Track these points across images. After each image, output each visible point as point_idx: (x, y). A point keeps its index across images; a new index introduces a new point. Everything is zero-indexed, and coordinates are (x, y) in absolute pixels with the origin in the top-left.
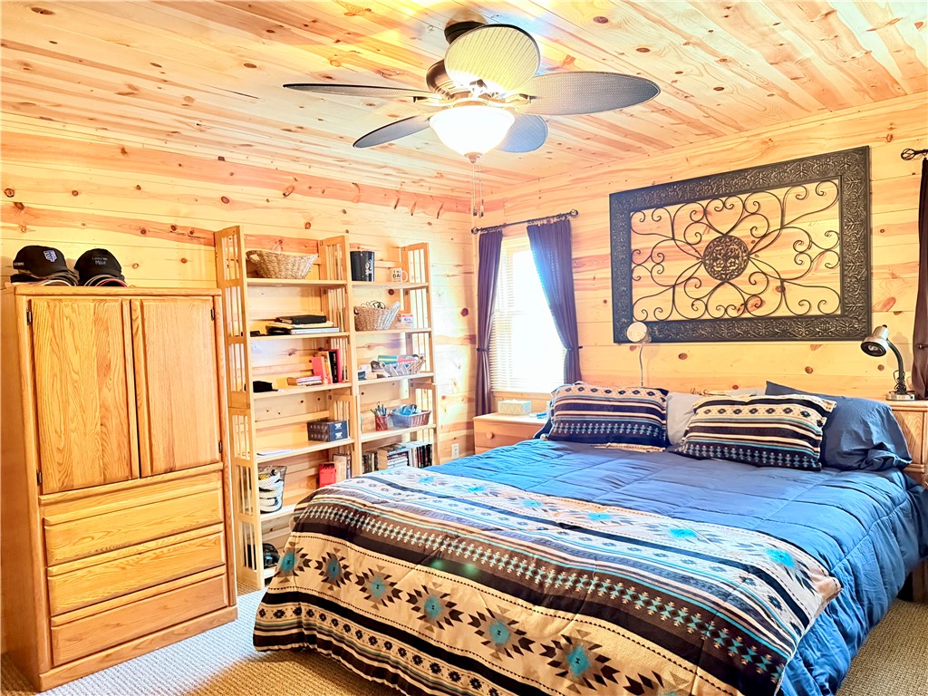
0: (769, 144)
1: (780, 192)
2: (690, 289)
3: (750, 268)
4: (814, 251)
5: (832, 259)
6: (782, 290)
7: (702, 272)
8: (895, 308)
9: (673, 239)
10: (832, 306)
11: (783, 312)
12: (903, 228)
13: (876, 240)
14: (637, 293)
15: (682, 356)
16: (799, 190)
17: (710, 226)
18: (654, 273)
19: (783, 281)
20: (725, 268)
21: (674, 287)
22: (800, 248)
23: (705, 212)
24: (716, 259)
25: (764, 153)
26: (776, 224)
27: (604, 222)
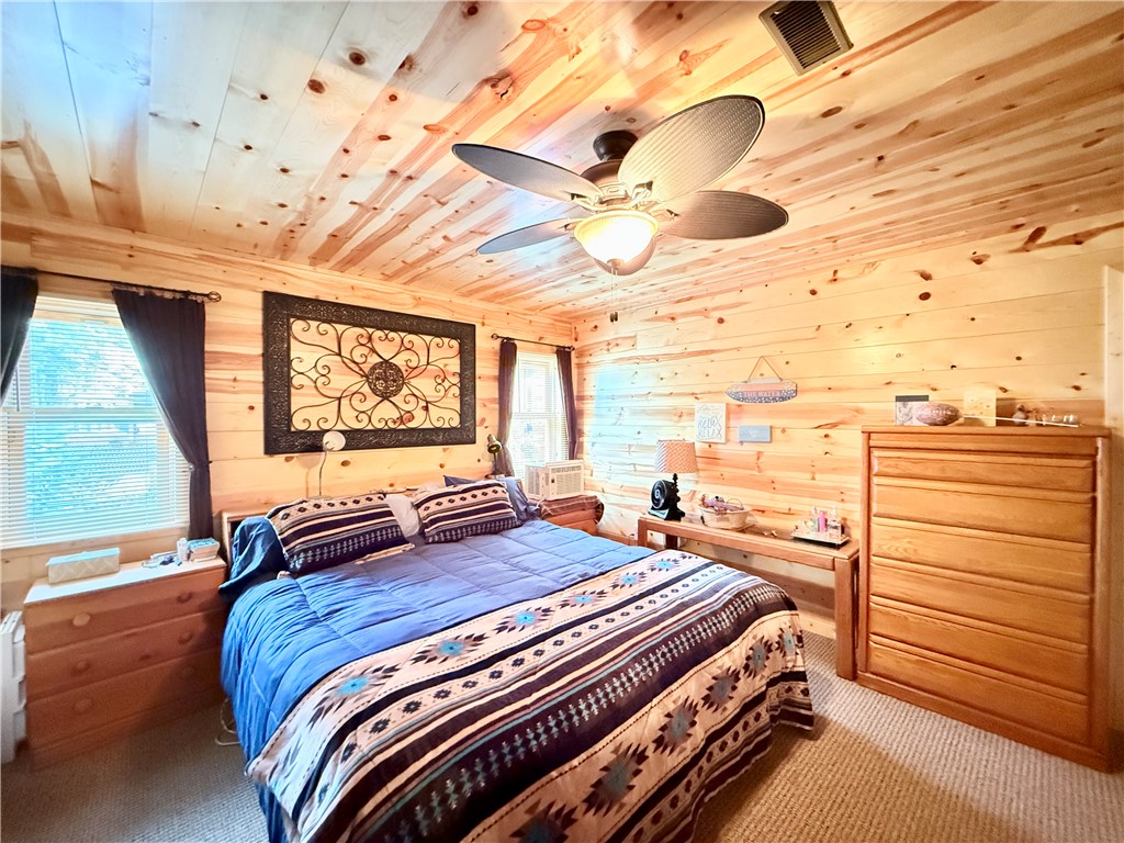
0: (418, 301)
1: (428, 338)
2: (355, 402)
3: (405, 391)
4: (446, 384)
5: (456, 390)
6: (426, 409)
7: (366, 389)
8: (485, 425)
9: (339, 354)
10: (456, 423)
11: (427, 425)
12: (489, 378)
13: (477, 381)
14: (297, 401)
15: (345, 464)
16: (438, 340)
17: (373, 350)
18: (319, 384)
19: (427, 402)
20: (387, 388)
21: (339, 399)
22: (439, 381)
23: (370, 338)
24: (378, 379)
25: (415, 306)
26: (424, 361)
27: (254, 319)
